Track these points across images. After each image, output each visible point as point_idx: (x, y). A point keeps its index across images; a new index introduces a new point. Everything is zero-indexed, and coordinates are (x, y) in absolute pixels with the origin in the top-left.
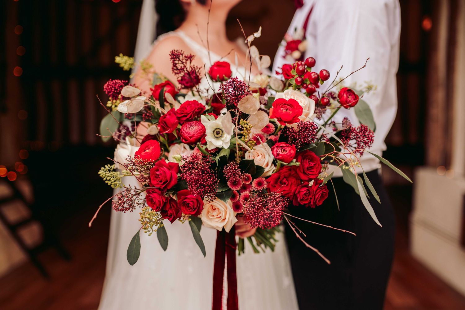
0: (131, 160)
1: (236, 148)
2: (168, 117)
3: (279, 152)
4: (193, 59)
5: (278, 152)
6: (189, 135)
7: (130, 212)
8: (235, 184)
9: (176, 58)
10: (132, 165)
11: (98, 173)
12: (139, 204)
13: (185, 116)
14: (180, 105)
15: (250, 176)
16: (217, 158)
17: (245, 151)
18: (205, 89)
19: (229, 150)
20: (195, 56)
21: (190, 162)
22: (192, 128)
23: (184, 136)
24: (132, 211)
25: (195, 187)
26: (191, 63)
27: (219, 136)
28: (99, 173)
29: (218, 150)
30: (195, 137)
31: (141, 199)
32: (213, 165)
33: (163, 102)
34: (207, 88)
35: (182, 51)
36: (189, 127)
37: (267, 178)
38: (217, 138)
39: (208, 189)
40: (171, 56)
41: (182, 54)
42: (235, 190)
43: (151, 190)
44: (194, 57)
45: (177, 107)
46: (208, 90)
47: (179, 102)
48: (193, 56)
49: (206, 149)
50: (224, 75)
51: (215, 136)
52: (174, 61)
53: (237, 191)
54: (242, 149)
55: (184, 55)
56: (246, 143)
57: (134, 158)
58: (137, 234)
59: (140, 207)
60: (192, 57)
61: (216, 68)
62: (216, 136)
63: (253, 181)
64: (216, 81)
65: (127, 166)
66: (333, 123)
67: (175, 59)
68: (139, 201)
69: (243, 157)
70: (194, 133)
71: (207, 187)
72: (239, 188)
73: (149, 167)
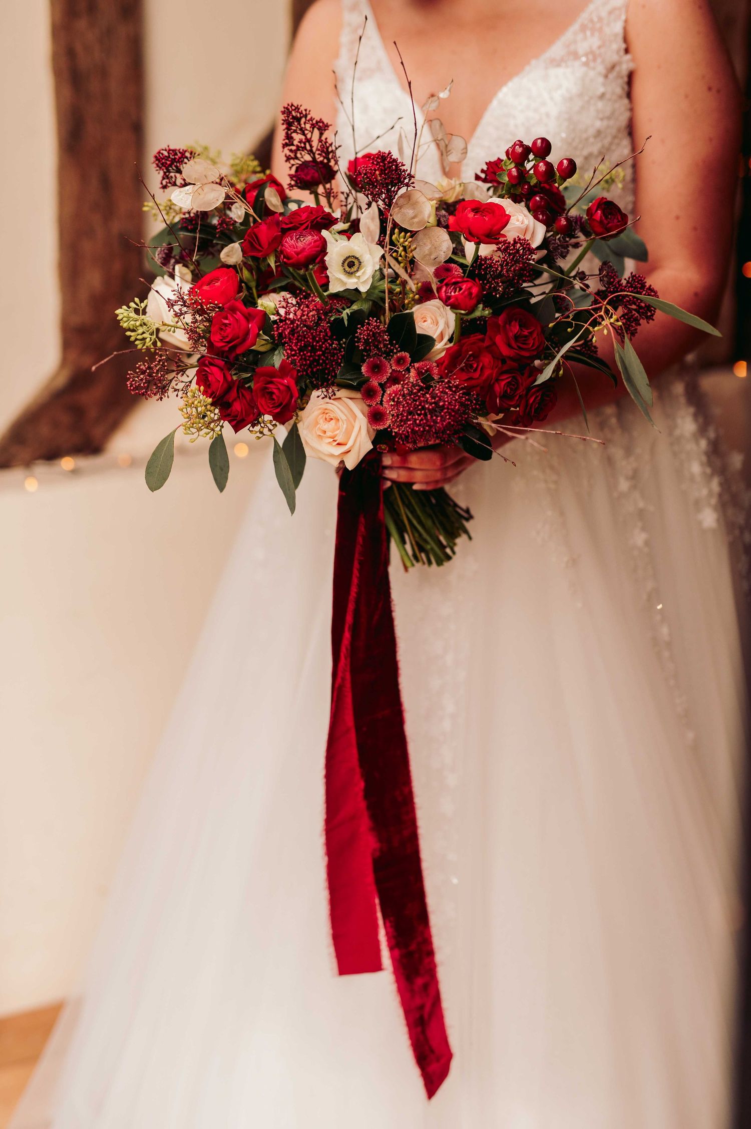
0: (181, 296)
1: (383, 300)
3: (451, 293)
5: (448, 293)
6: (296, 250)
7: (158, 400)
10: (182, 305)
11: (115, 312)
12: (176, 390)
15: (408, 357)
16: (346, 313)
22: (302, 239)
23: (286, 252)
24: (161, 400)
25: (297, 347)
27: (353, 270)
28: (117, 312)
30: (305, 253)
31: (182, 382)
36: (297, 237)
38: (349, 273)
39: (319, 356)
42: (375, 383)
43: (208, 359)
51: (344, 269)
53: (380, 384)
57: (187, 292)
58: (171, 437)
59: (177, 396)
62: (347, 269)
63: (411, 366)
65: (173, 305)
66: (581, 276)
68: (177, 385)
70: (306, 247)
71: (319, 353)
72: (385, 379)
73: (211, 315)
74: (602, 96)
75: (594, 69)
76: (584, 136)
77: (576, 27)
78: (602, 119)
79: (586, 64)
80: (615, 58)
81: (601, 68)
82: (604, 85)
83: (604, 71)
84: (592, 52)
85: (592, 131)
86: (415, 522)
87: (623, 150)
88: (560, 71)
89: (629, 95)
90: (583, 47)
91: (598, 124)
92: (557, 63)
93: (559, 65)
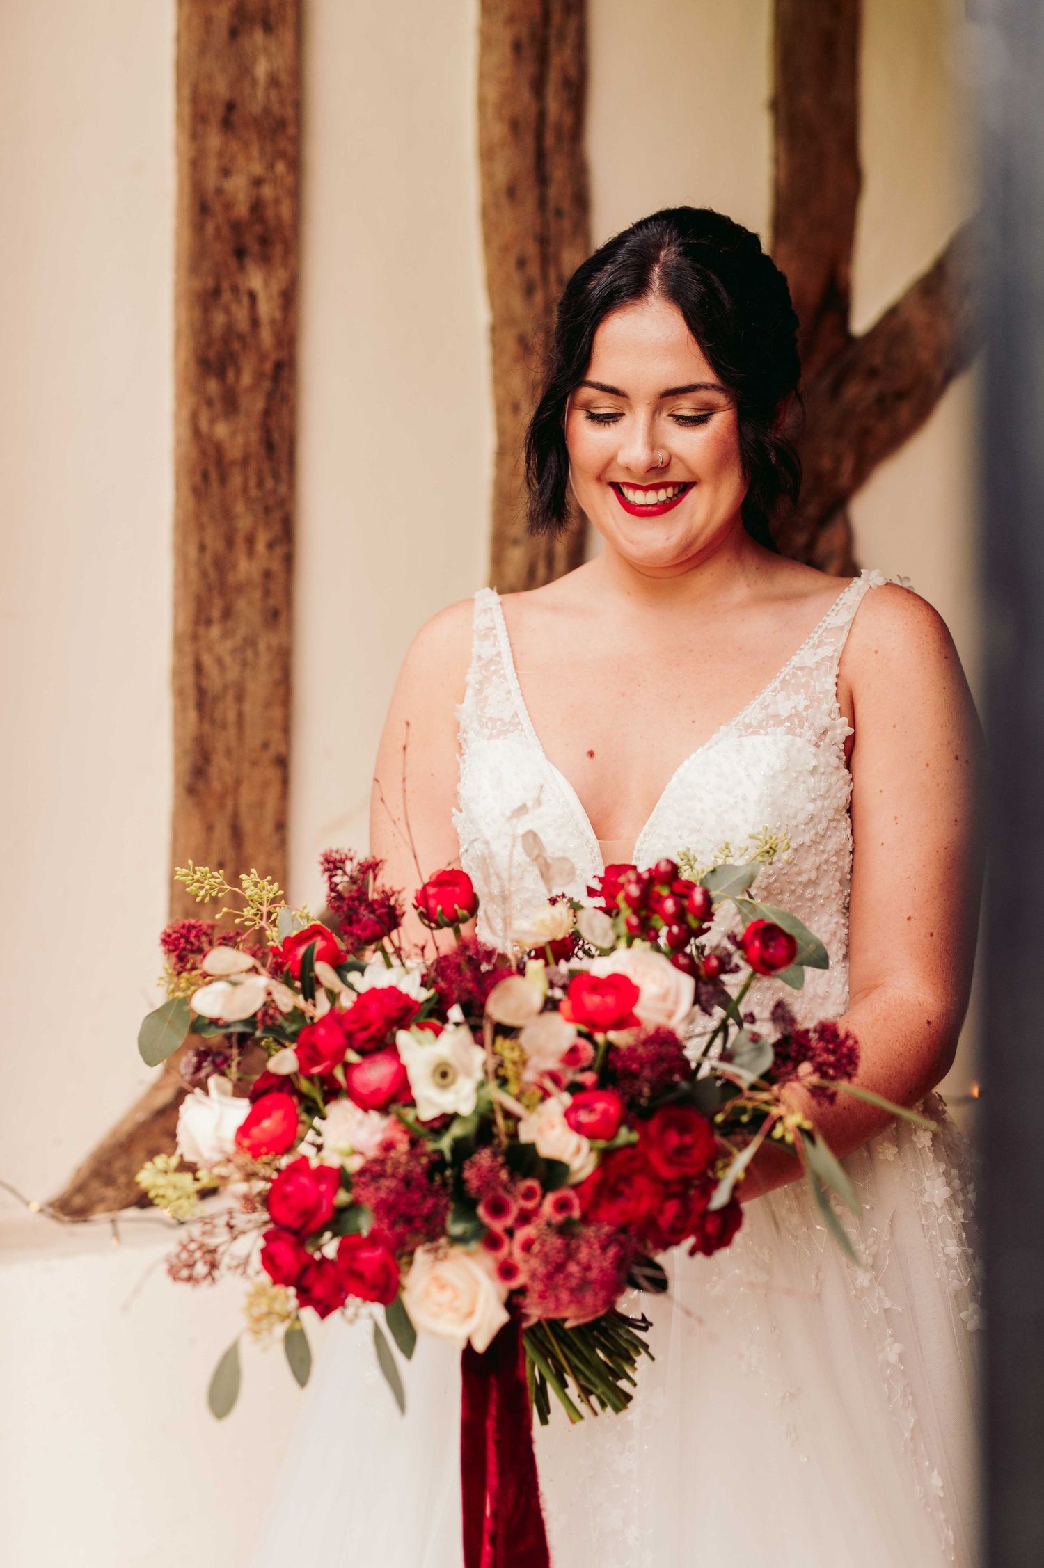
1: (493, 1113)
2: (322, 1031)
4: (380, 869)
8: (498, 1209)
9: (336, 868)
13: (364, 1028)
14: (354, 997)
15: (536, 1187)
16: (445, 1143)
17: (518, 1119)
18: (416, 946)
19: (475, 1120)
20: (386, 860)
21: (376, 1161)
26: (375, 879)
27: (446, 1082)
29: (447, 1120)
32: (438, 1163)
33: (309, 988)
34: (421, 943)
35: (349, 850)
37: (576, 1187)
38: (443, 1086)
40: (322, 864)
41: (351, 859)
42: (498, 1226)
44: (383, 865)
45: (347, 1001)
46: (423, 949)
47: (351, 987)
48: (381, 861)
49: (417, 1119)
50: (456, 906)
51: (436, 1082)
52: (330, 877)
53: (505, 1229)
54: (508, 1115)
55: (355, 862)
56: (518, 1098)
60: (377, 864)
61: (431, 890)
62: (440, 1082)
63: (543, 1196)
64: (439, 927)
67: (334, 873)
69: (514, 1135)
72: (509, 1221)
74: (814, 771)
75: (800, 736)
76: (794, 823)
77: (776, 683)
78: (814, 800)
79: (791, 731)
80: (827, 721)
81: (810, 735)
82: (815, 755)
83: (814, 739)
84: (798, 714)
85: (802, 817)
86: (576, 1362)
87: (841, 835)
88: (757, 739)
89: (848, 765)
90: (784, 709)
91: (811, 807)
92: (751, 729)
93: (756, 733)
